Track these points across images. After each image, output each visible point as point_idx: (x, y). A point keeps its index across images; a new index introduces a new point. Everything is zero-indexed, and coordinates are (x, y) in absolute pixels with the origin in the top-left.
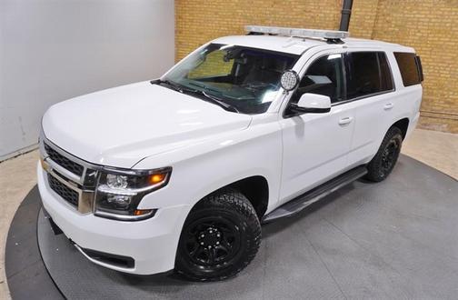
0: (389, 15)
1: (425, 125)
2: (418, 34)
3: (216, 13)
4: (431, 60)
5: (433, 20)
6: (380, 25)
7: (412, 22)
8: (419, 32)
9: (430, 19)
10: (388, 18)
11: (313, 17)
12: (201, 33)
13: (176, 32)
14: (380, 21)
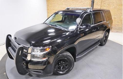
0: (105, 1)
1: (117, 31)
2: (114, 6)
3: (58, 4)
4: (118, 13)
5: (118, 2)
6: (102, 4)
7: (112, 3)
8: (114, 5)
9: (117, 2)
10: (105, 2)
11: (83, 3)
12: (54, 10)
13: (47, 9)
14: (102, 3)
